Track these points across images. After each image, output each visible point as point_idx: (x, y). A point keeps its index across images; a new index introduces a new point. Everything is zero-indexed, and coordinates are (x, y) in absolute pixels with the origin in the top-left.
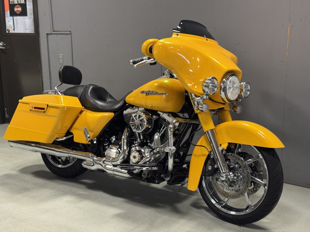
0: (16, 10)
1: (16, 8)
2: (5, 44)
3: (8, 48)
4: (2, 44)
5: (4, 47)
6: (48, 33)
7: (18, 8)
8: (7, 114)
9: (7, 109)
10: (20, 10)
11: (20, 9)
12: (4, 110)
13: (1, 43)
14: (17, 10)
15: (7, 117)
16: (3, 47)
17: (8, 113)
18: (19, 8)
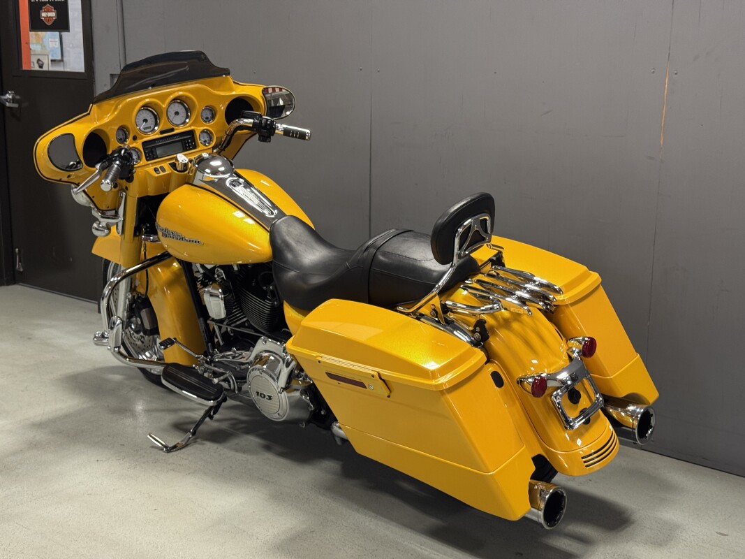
0: (45, 18)
1: (45, 11)
2: (18, 97)
3: (25, 105)
4: (10, 97)
5: (16, 103)
6: (114, 73)
7: (48, 11)
8: (20, 261)
9: (19, 250)
10: (52, 17)
11: (53, 14)
12: (13, 251)
13: (10, 95)
14: (47, 17)
15: (19, 268)
16: (13, 102)
17: (22, 260)
18: (52, 11)
